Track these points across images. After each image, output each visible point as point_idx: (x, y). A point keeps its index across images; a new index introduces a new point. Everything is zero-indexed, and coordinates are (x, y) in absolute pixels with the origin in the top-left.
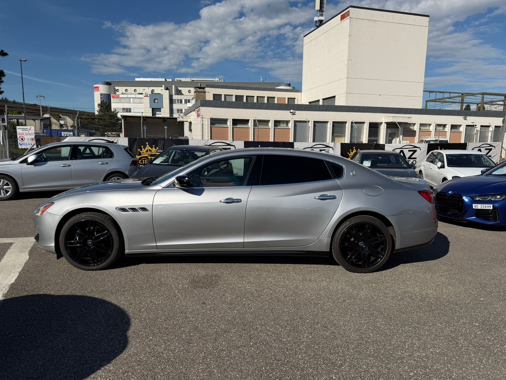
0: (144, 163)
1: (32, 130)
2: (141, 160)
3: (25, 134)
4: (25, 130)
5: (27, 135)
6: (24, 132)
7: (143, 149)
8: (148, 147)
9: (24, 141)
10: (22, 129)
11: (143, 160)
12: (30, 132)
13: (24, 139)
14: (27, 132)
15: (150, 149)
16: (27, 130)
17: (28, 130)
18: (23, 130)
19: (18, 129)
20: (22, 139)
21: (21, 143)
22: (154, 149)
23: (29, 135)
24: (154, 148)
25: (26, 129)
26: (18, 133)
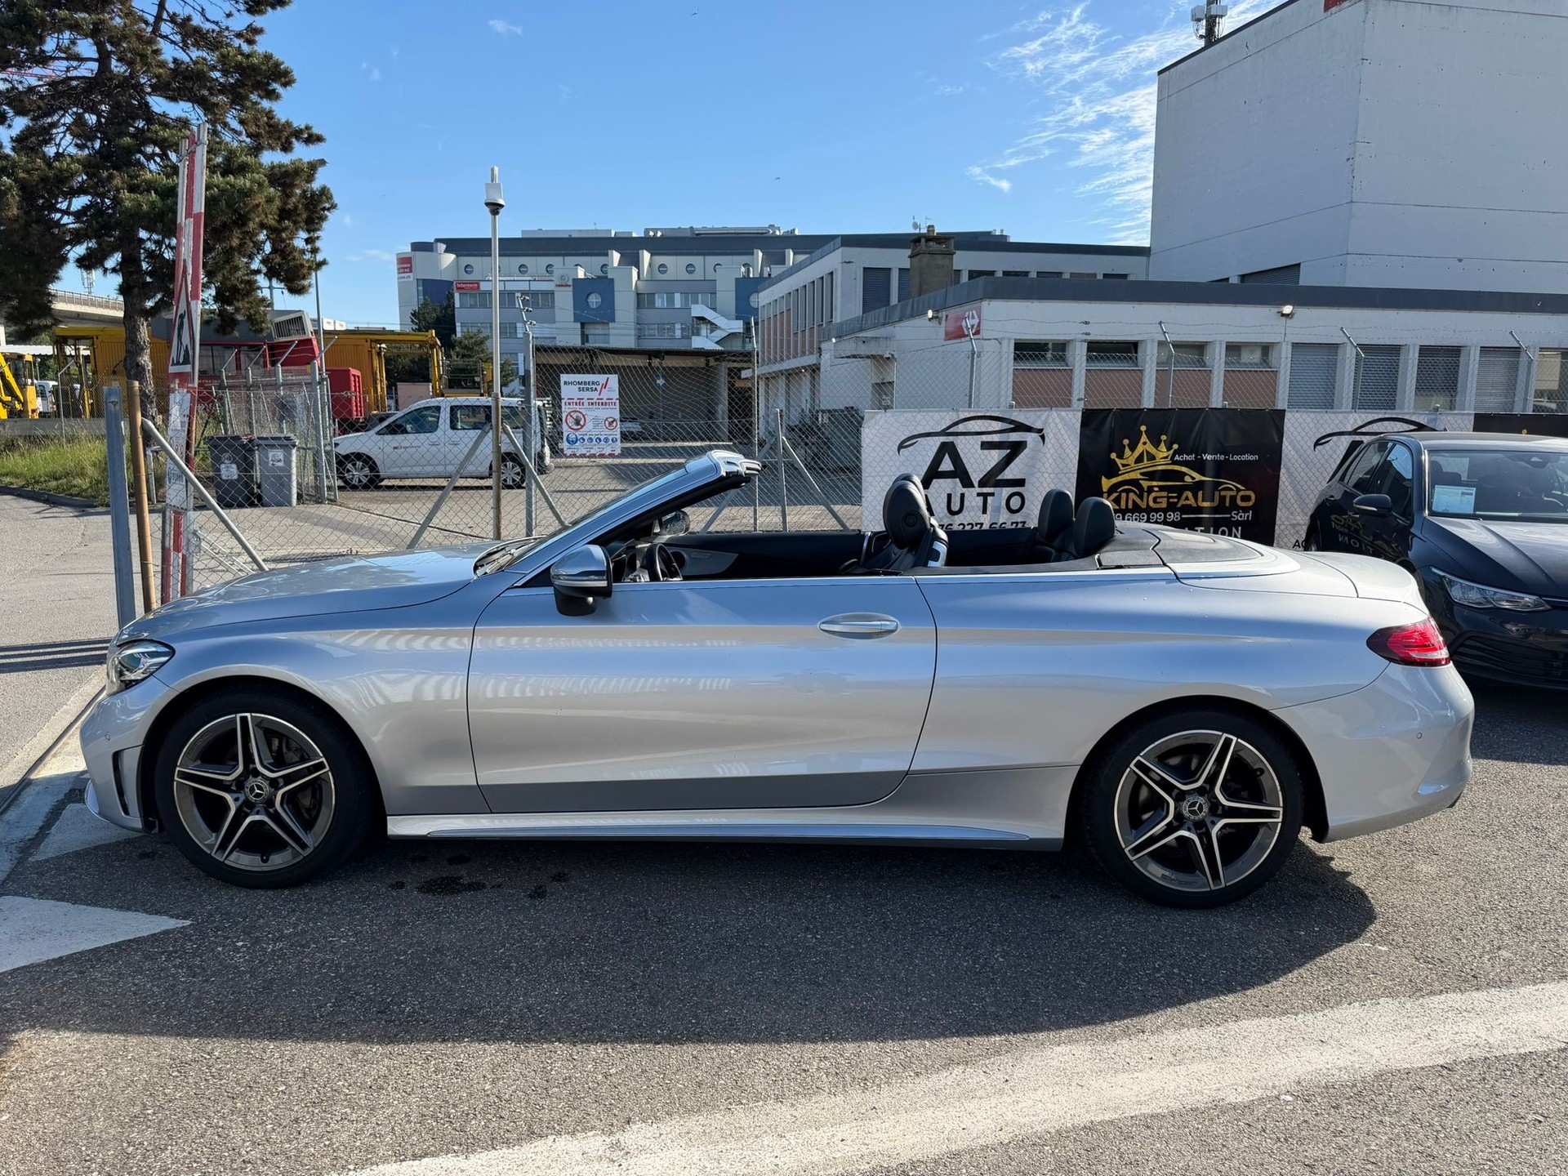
0: (1123, 506)
1: (611, 390)
2: (1115, 495)
3: (586, 402)
4: (587, 389)
5: (594, 407)
6: (586, 395)
7: (1127, 451)
8: (1145, 443)
9: (582, 427)
10: (578, 386)
11: (1124, 495)
12: (605, 394)
13: (582, 423)
14: (595, 395)
15: (1152, 450)
16: (596, 389)
17: (599, 388)
18: (584, 386)
19: (565, 383)
20: (577, 422)
21: (572, 437)
22: (1162, 452)
23: (601, 407)
24: (1163, 447)
25: (593, 383)
26: (566, 400)
